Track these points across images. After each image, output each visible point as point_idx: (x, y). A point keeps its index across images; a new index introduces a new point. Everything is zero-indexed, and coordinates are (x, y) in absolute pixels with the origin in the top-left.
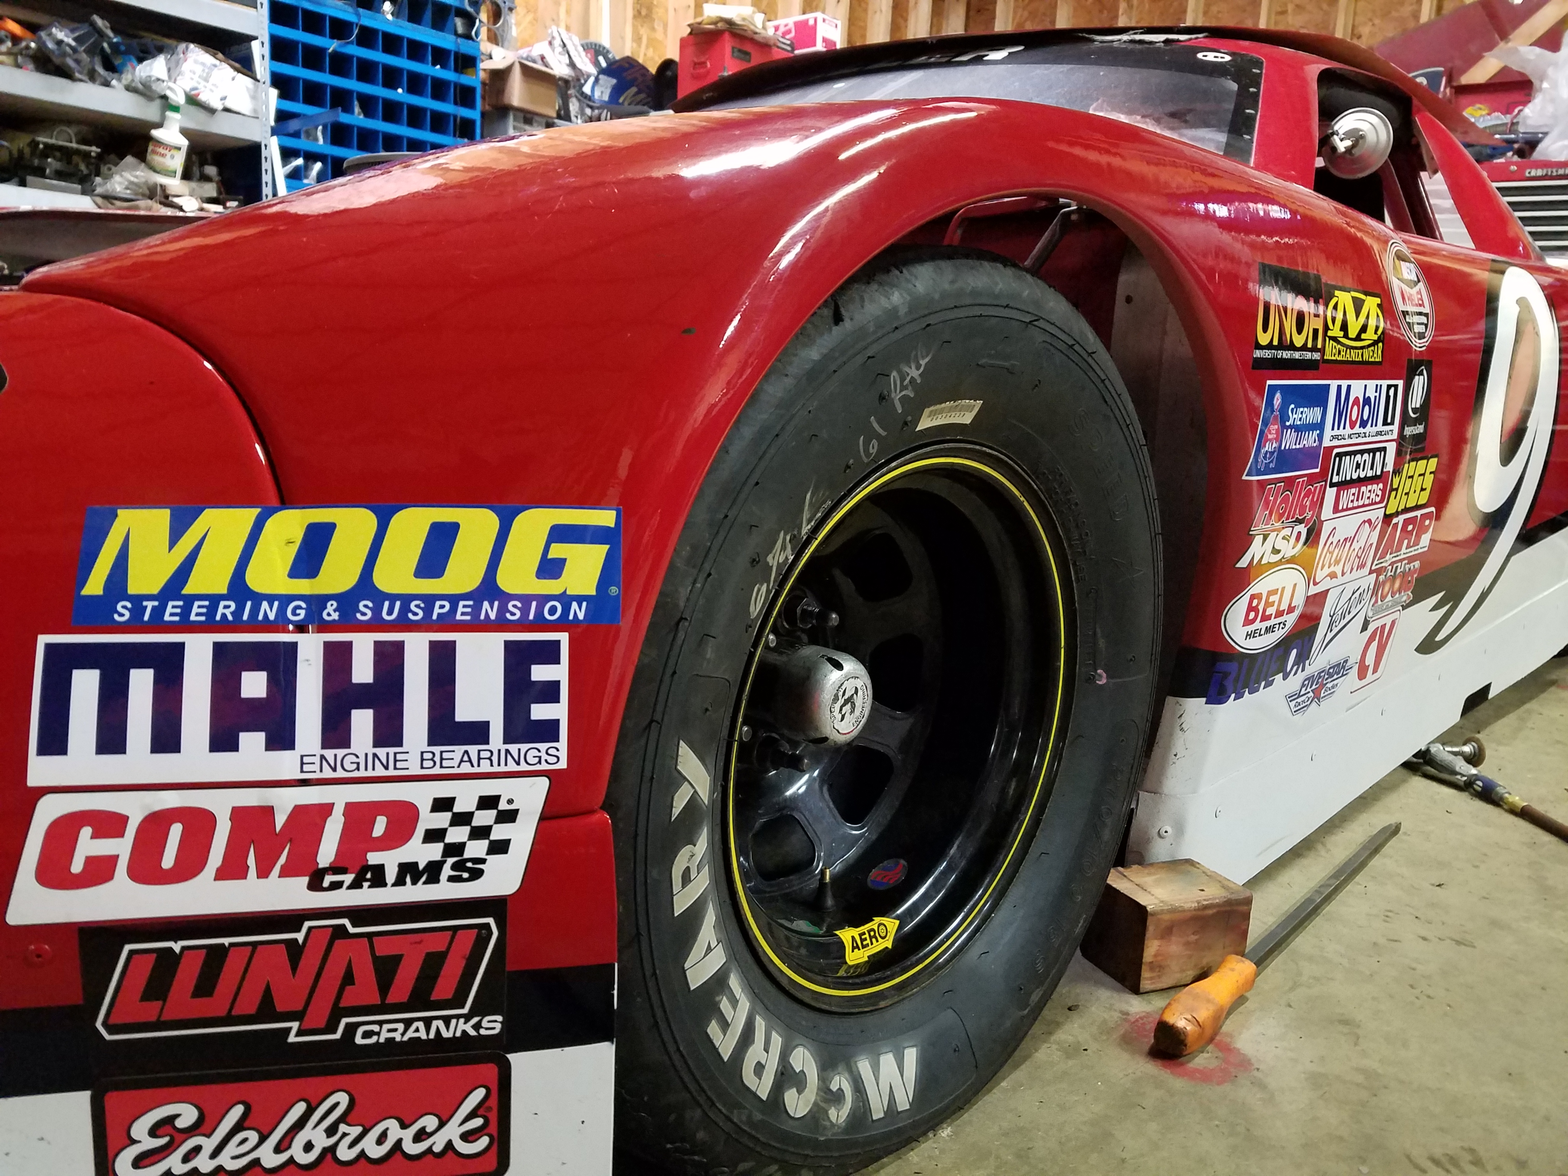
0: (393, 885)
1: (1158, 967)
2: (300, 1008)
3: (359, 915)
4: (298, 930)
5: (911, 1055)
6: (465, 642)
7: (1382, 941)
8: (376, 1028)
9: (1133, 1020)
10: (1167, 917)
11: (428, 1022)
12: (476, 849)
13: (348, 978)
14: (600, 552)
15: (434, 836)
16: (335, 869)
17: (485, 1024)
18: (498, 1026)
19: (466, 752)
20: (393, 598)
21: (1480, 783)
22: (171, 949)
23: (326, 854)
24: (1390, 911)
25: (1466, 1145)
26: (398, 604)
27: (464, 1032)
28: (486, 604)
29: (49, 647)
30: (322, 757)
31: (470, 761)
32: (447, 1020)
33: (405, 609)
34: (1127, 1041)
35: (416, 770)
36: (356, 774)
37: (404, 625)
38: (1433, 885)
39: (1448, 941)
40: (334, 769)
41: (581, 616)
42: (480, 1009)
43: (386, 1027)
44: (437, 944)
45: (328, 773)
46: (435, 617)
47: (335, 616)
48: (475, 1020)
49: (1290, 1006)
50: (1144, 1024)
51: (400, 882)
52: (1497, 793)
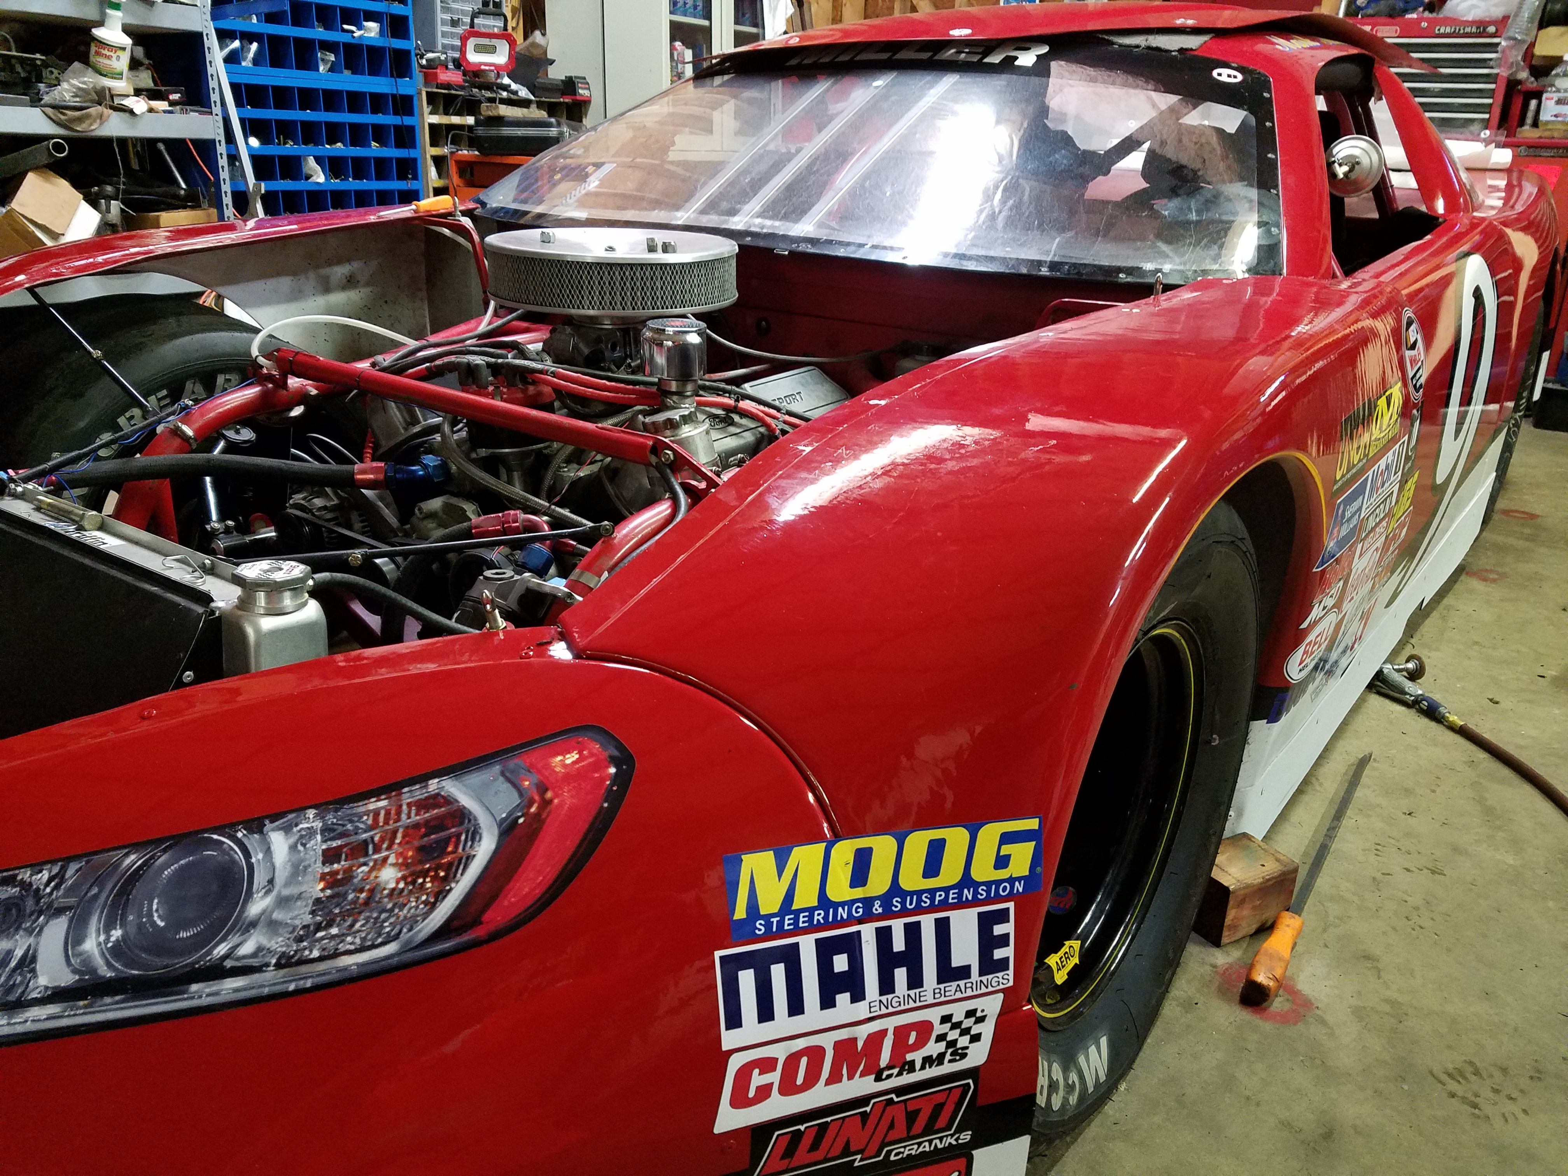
0: (920, 1070)
1: (1234, 927)
2: (862, 1147)
3: (900, 1091)
4: (867, 1105)
5: (1104, 1041)
6: (955, 916)
7: (1379, 876)
8: (902, 1150)
9: (1222, 972)
10: (1242, 892)
11: (930, 1142)
12: (963, 1041)
13: (892, 1126)
14: (1029, 848)
15: (941, 1038)
16: (889, 1067)
17: (962, 1137)
18: (969, 1137)
19: (958, 985)
20: (911, 893)
21: (1426, 704)
22: (799, 1130)
23: (885, 1058)
24: (1379, 844)
25: (1467, 1059)
26: (915, 897)
27: (950, 1143)
28: (966, 891)
29: (721, 958)
30: (880, 1001)
31: (961, 990)
32: (941, 1139)
33: (919, 900)
34: (1223, 992)
35: (931, 1001)
36: (899, 1009)
37: (920, 910)
38: (1405, 813)
39: (1425, 871)
40: (887, 1008)
41: (1021, 890)
42: (959, 1130)
43: (908, 1148)
44: (941, 1099)
45: (884, 1011)
46: (937, 903)
47: (880, 910)
48: (957, 1136)
49: (1327, 947)
50: (1230, 974)
51: (923, 1068)
52: (1440, 713)
